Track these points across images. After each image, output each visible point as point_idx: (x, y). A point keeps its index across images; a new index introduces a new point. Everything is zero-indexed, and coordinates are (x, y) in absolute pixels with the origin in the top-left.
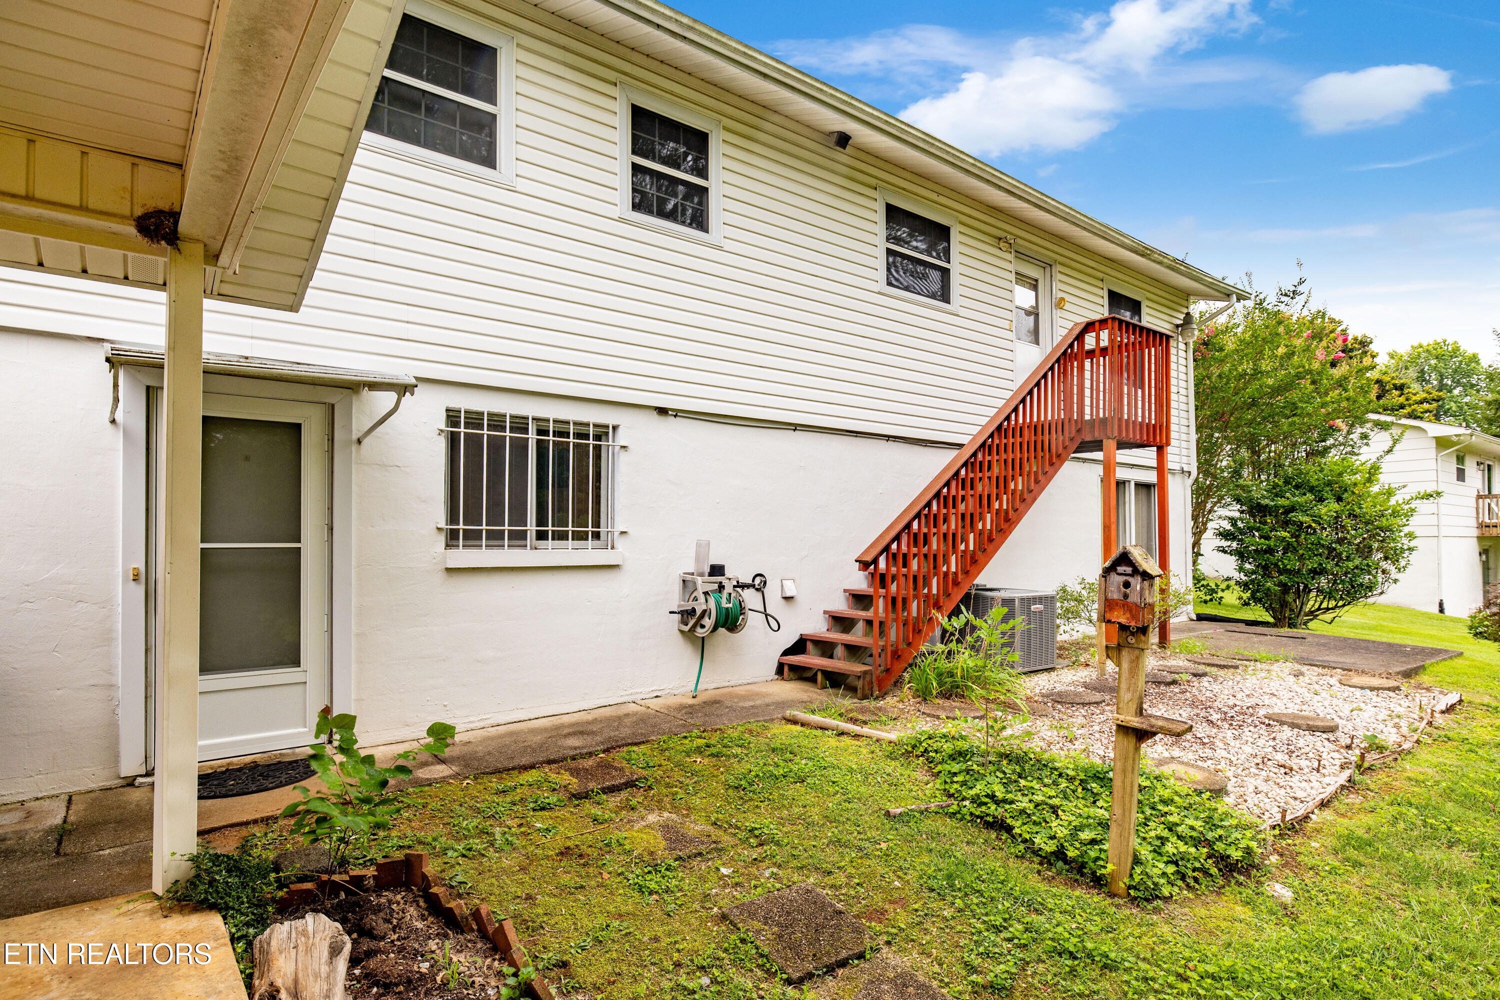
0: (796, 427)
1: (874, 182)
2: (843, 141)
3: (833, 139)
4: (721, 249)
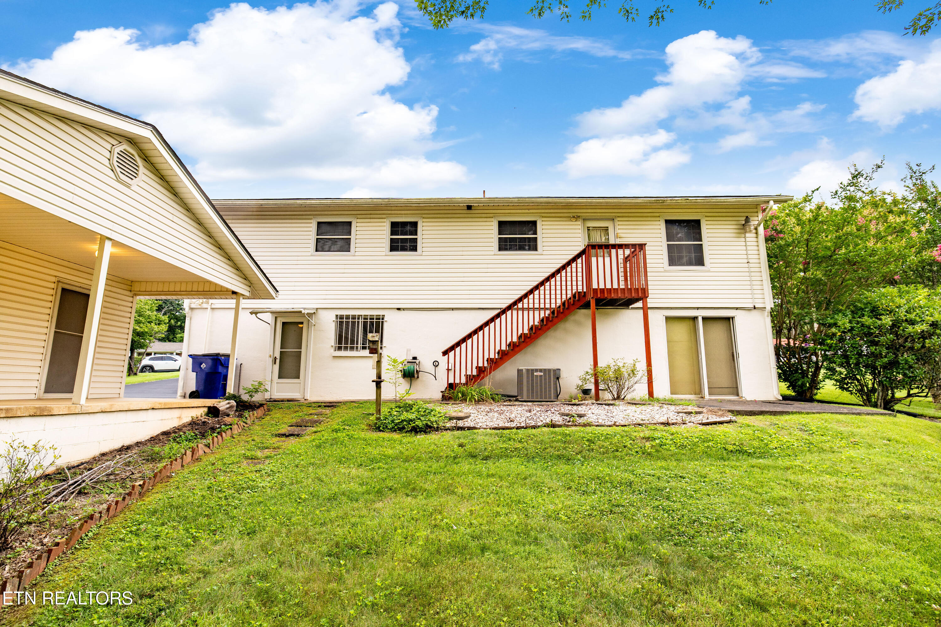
0: (453, 309)
1: (492, 215)
2: (469, 207)
3: (466, 208)
4: (421, 255)
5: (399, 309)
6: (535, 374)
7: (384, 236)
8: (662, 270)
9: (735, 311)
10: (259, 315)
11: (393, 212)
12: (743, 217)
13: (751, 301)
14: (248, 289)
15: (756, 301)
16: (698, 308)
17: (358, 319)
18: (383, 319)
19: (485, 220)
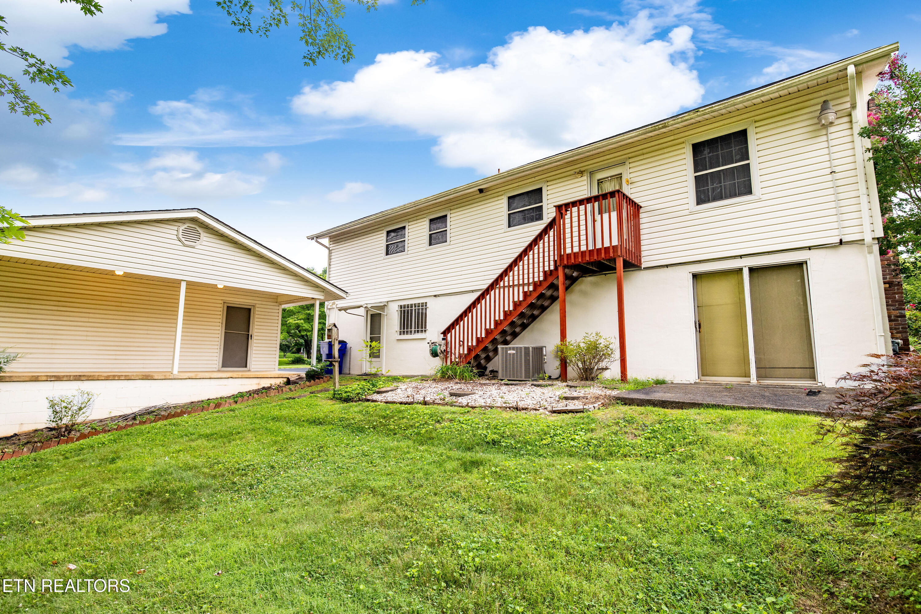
1: (502, 192)
2: (481, 191)
3: (478, 192)
4: (450, 245)
5: (435, 296)
6: (509, 352)
7: (425, 234)
8: (687, 212)
9: (807, 252)
10: (348, 311)
11: (431, 210)
12: (818, 104)
13: (836, 232)
14: (322, 294)
15: (846, 231)
16: (741, 256)
17: (412, 307)
18: (426, 306)
19: (496, 199)
